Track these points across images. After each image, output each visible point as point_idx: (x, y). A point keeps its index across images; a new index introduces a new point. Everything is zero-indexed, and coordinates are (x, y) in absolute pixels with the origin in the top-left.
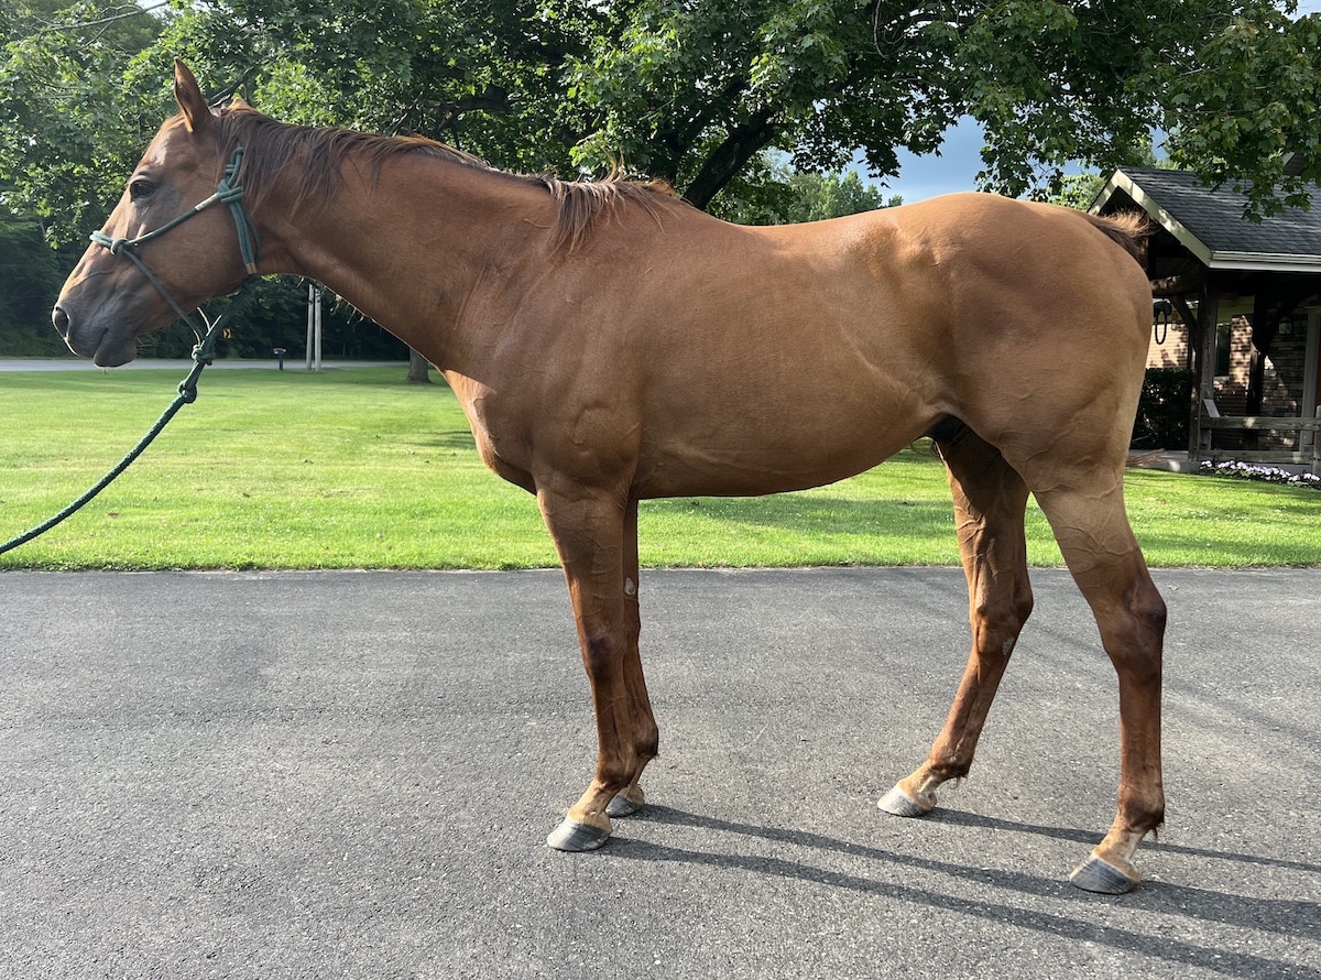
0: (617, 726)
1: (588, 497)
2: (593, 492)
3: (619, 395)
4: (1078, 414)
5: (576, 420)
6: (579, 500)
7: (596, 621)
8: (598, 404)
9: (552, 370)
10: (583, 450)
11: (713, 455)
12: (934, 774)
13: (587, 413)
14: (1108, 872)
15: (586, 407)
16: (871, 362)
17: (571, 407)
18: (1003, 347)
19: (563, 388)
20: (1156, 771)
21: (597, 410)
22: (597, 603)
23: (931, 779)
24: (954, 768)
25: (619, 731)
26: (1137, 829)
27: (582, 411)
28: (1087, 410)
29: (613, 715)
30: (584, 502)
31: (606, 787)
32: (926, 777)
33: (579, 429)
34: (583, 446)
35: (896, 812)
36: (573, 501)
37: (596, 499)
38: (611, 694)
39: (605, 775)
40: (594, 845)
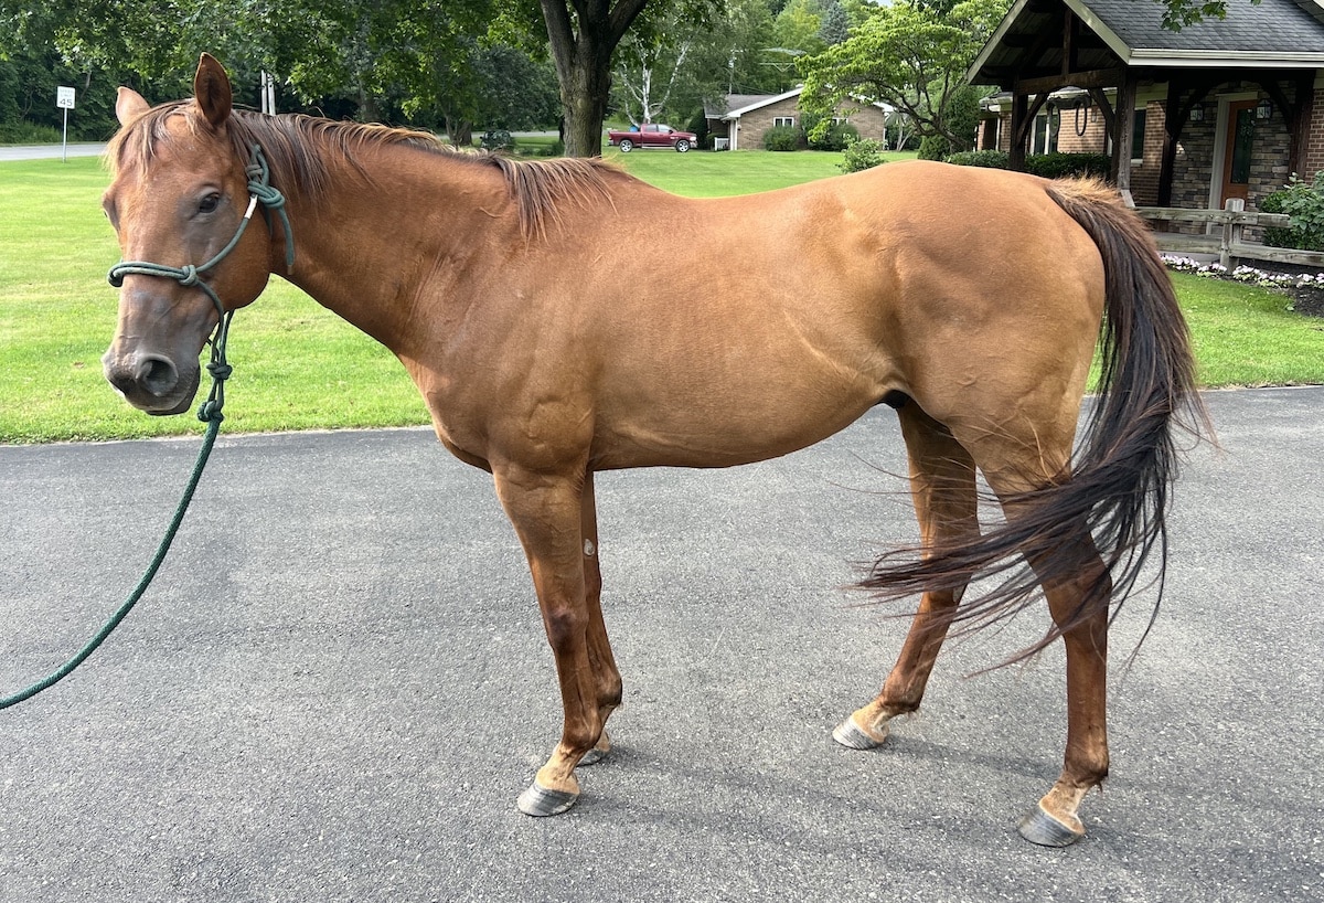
0: (582, 693)
1: (545, 485)
2: (549, 480)
3: (571, 388)
5: (530, 414)
6: (535, 488)
7: (557, 597)
8: (551, 398)
9: (505, 368)
10: (538, 443)
13: (541, 407)
14: (1055, 826)
15: (540, 401)
16: (816, 348)
17: (525, 402)
18: (949, 332)
19: (516, 385)
20: (1101, 730)
21: (551, 404)
22: (557, 581)
25: (583, 699)
27: (536, 405)
29: (577, 685)
30: (540, 491)
31: (572, 752)
32: (878, 712)
33: (533, 423)
34: (538, 439)
36: (530, 490)
37: (552, 486)
38: (574, 665)
39: (569, 740)
40: (564, 808)
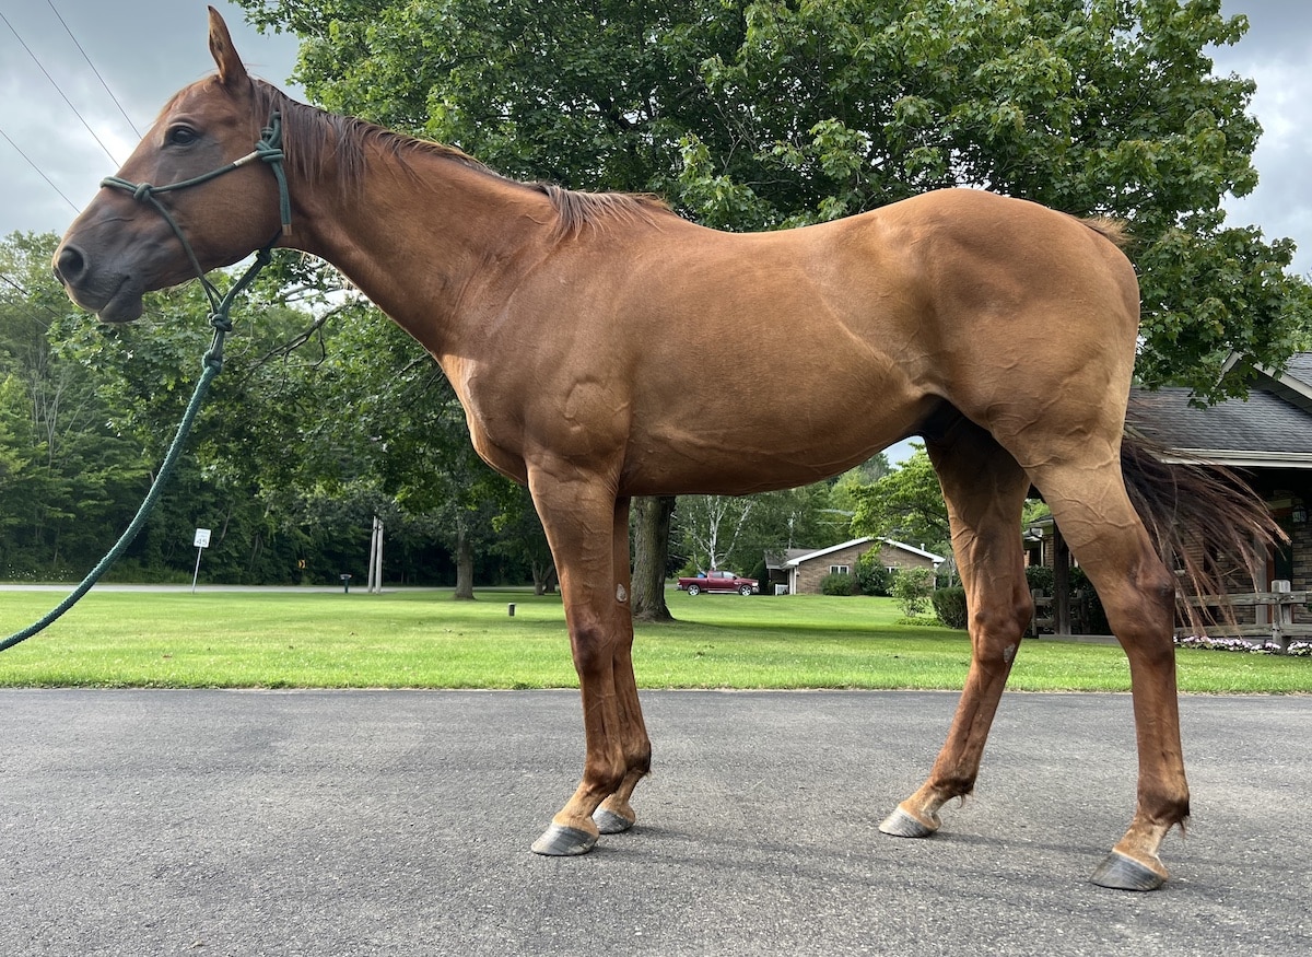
0: (606, 725)
1: (579, 479)
2: (583, 473)
3: (609, 372)
4: (1066, 381)
5: (568, 394)
6: (569, 481)
7: (586, 611)
8: (589, 379)
9: (545, 347)
10: (573, 425)
11: (700, 436)
12: (937, 791)
13: (579, 387)
15: (578, 381)
16: (854, 333)
17: (563, 380)
18: (986, 319)
19: (555, 364)
21: (589, 385)
22: (587, 592)
23: (934, 796)
24: (957, 784)
25: (607, 731)
26: (1160, 821)
27: (574, 385)
28: (1075, 378)
29: (601, 714)
30: (575, 484)
31: (593, 790)
32: (928, 795)
33: (570, 403)
34: (574, 421)
35: (898, 833)
36: (564, 481)
37: (586, 481)
38: (599, 690)
39: (592, 776)
40: (580, 849)
